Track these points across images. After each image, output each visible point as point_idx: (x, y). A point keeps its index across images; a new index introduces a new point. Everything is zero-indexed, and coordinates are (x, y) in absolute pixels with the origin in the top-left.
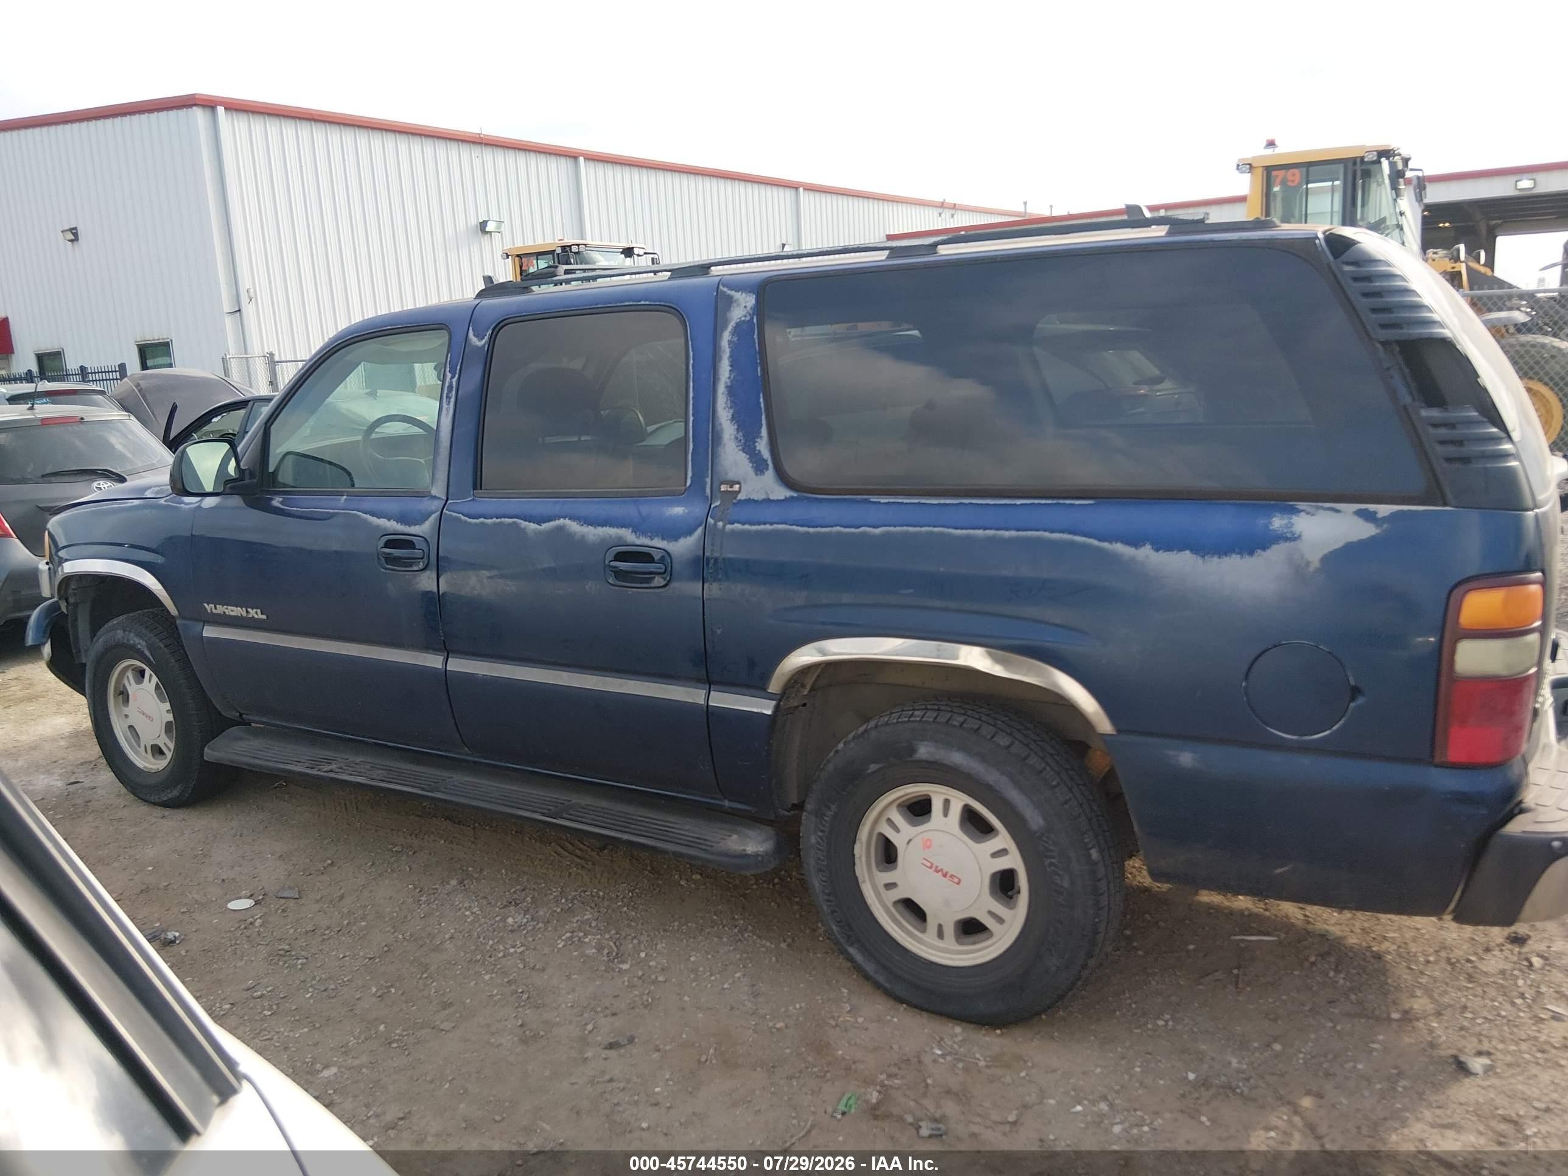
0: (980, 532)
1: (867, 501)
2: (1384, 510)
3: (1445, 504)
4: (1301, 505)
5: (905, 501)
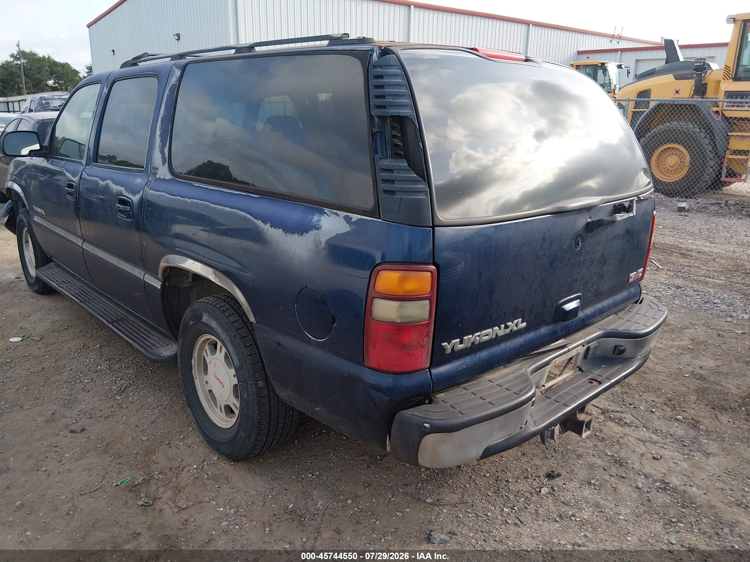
0: (219, 206)
1: (191, 184)
2: (355, 217)
3: (380, 218)
4: (326, 210)
5: (203, 186)
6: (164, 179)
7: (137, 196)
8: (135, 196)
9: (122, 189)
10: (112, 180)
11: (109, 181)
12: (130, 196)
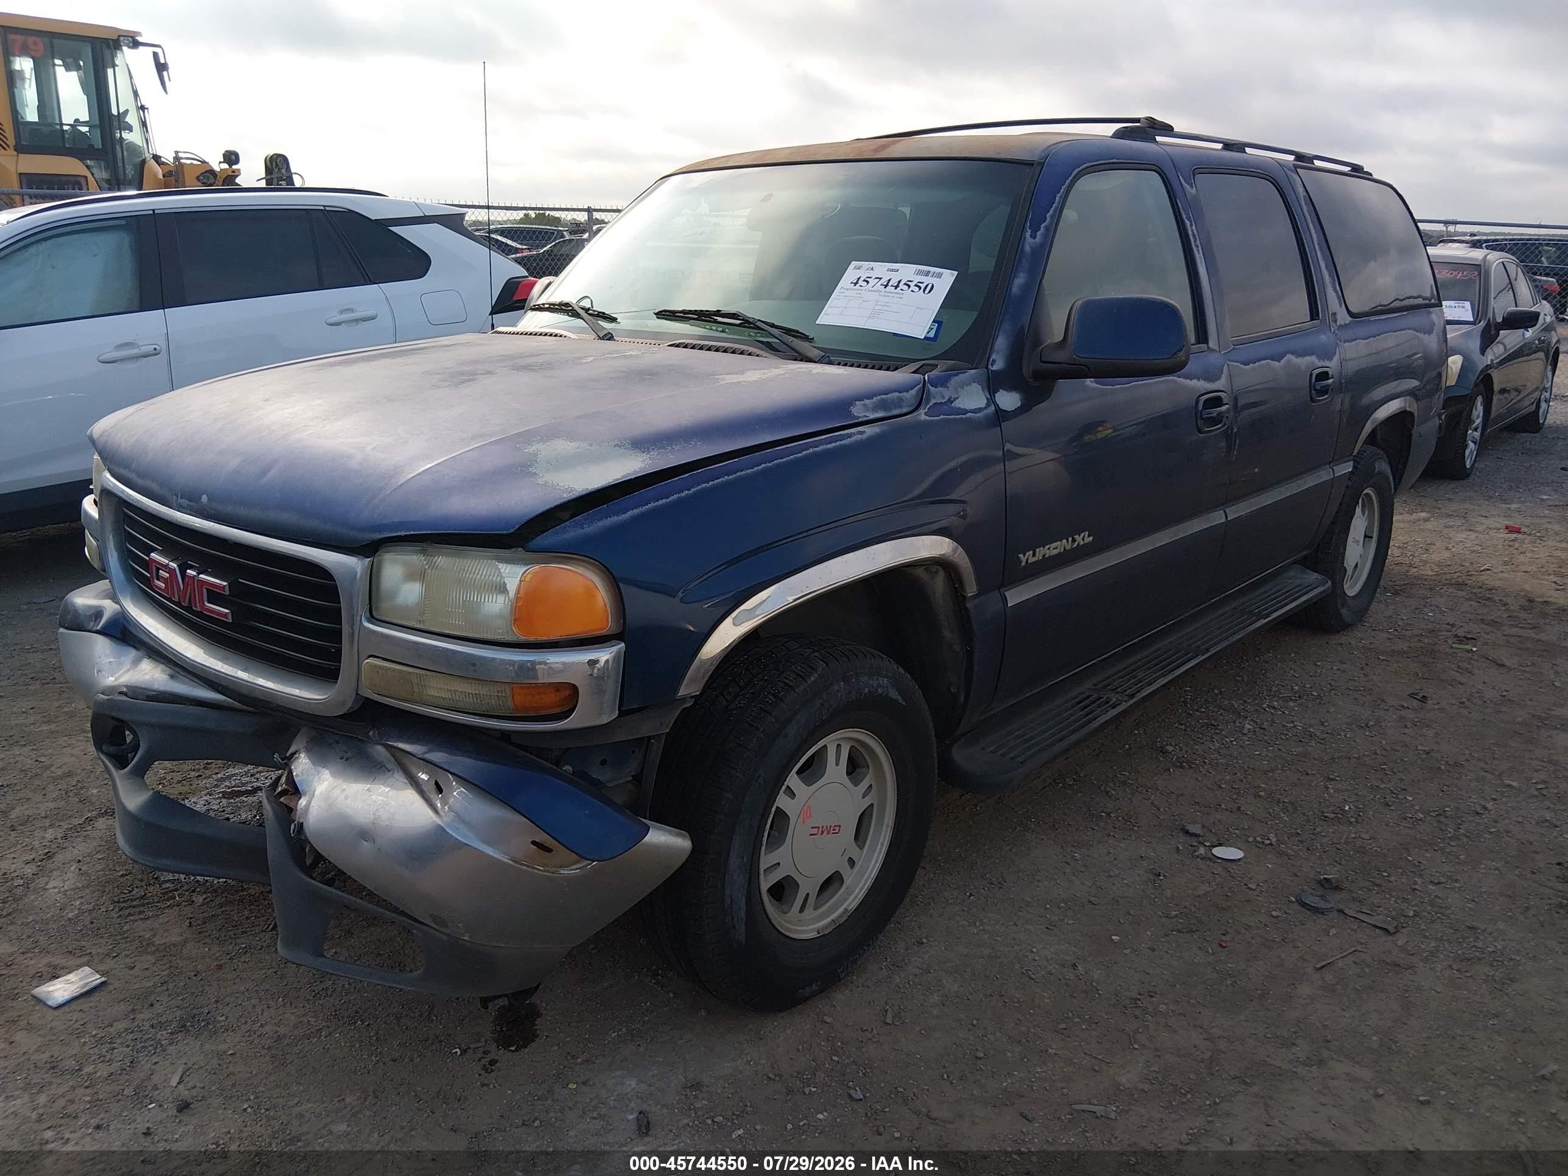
6: (1345, 324)
7: (1334, 359)
8: (1332, 359)
9: (1312, 359)
10: (1293, 353)
11: (1289, 356)
12: (1326, 363)
